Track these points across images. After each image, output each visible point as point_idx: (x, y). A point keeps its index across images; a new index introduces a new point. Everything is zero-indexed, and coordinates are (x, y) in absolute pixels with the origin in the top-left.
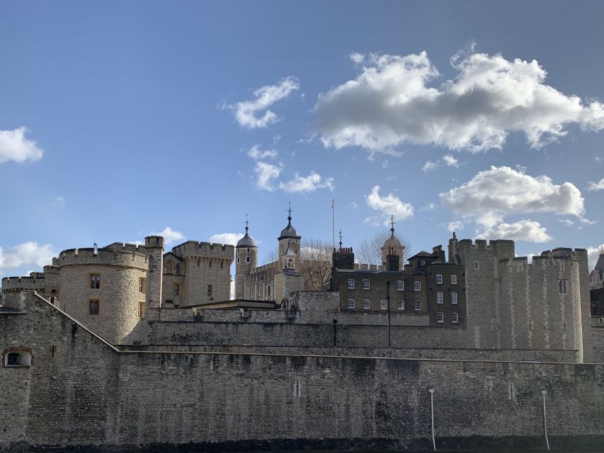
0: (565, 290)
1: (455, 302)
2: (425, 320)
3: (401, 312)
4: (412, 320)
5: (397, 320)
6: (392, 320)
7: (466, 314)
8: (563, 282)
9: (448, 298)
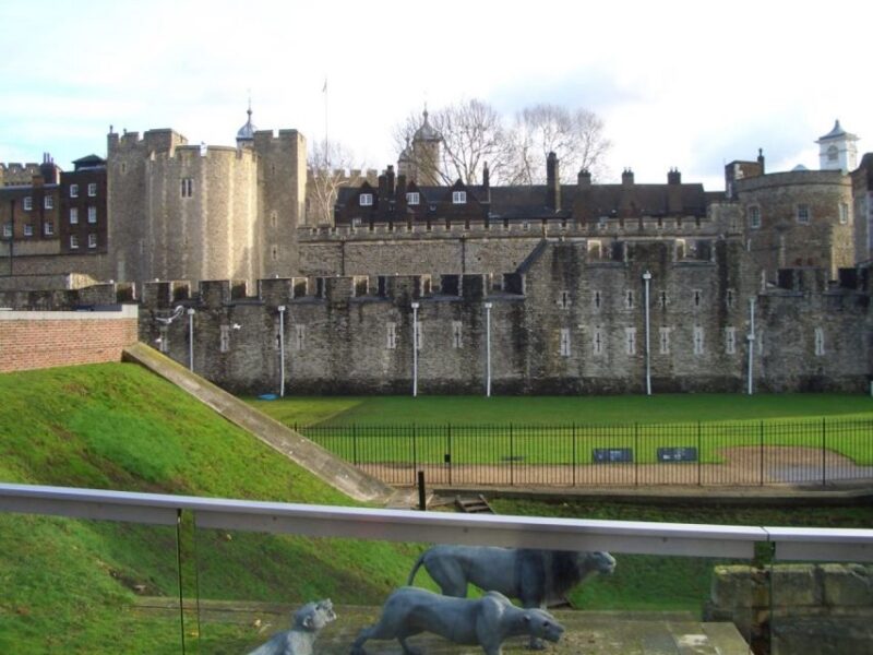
0: (184, 183)
1: (92, 219)
2: (55, 247)
3: (26, 239)
4: (41, 247)
5: (22, 248)
6: (15, 248)
7: (106, 234)
8: (187, 181)
9: (83, 216)
